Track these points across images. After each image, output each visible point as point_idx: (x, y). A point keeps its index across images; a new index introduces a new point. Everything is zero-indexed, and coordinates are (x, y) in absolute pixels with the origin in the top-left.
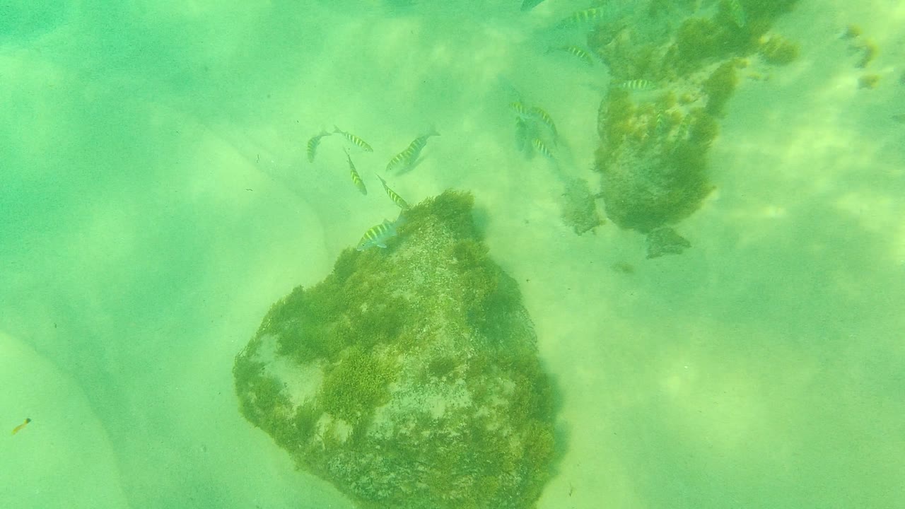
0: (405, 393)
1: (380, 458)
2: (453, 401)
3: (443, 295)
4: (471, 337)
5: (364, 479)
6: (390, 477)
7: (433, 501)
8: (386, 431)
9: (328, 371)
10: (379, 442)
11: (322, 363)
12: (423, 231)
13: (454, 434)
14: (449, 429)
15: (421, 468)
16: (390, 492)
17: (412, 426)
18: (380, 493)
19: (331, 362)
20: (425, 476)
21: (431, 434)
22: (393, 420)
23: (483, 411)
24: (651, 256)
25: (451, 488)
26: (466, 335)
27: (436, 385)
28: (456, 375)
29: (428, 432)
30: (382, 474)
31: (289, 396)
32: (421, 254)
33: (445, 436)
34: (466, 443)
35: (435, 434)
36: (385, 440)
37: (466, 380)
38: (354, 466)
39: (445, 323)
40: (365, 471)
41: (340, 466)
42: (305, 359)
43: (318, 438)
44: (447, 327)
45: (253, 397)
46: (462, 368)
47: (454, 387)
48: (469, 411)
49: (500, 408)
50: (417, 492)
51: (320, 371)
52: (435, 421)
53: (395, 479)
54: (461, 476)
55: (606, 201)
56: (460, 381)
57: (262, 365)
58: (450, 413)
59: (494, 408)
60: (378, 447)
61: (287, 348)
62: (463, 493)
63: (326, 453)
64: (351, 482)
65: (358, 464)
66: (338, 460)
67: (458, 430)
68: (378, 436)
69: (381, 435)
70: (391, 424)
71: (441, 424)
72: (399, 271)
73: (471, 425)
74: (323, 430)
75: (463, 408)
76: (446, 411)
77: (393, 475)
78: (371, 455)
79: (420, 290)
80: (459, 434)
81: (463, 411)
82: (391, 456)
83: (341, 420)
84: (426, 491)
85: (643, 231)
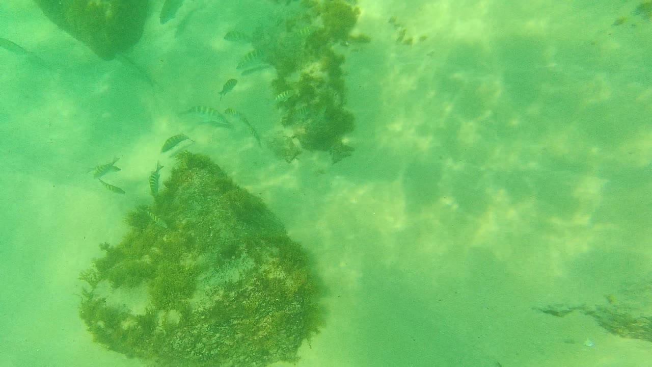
0: (211, 276)
1: (206, 326)
2: (243, 267)
3: (216, 211)
4: (243, 227)
5: (199, 345)
6: (216, 337)
7: (249, 345)
8: (205, 304)
9: (152, 285)
10: (203, 313)
11: (147, 281)
12: (191, 179)
13: (250, 288)
14: (247, 286)
15: (235, 322)
16: (219, 349)
17: (221, 293)
18: (212, 353)
19: (153, 278)
20: (239, 327)
21: (235, 294)
22: (207, 295)
23: (265, 267)
24: (335, 162)
25: (258, 329)
26: (239, 227)
27: (230, 263)
28: (241, 252)
29: (233, 293)
30: (210, 337)
31: (129, 311)
32: (194, 193)
33: (245, 291)
34: (259, 292)
35: (238, 292)
36: (206, 309)
37: (248, 252)
38: (190, 338)
39: (224, 226)
40: (198, 338)
41: (180, 342)
42: (134, 284)
43: (159, 329)
44: (225, 227)
45: (101, 324)
46: (242, 247)
47: (241, 259)
48: (256, 269)
49: (274, 263)
50: (237, 342)
51: (147, 287)
52: (235, 283)
53: (220, 337)
54: (262, 319)
55: (299, 138)
56: (244, 255)
57: (104, 300)
58: (244, 276)
59: (271, 264)
60: (203, 317)
61: (118, 282)
62: (267, 330)
63: (167, 336)
64: (191, 351)
65: (192, 336)
66: (177, 339)
67: (252, 285)
68: (201, 309)
69: (202, 308)
70: (208, 298)
71: (240, 283)
72: (182, 208)
73: (260, 278)
74: (160, 322)
75: (251, 269)
76: (241, 275)
77: (218, 335)
78: (199, 325)
79: (201, 214)
80: (253, 287)
81: (251, 271)
82: (213, 321)
83: (172, 310)
84: (243, 339)
85: (325, 150)
